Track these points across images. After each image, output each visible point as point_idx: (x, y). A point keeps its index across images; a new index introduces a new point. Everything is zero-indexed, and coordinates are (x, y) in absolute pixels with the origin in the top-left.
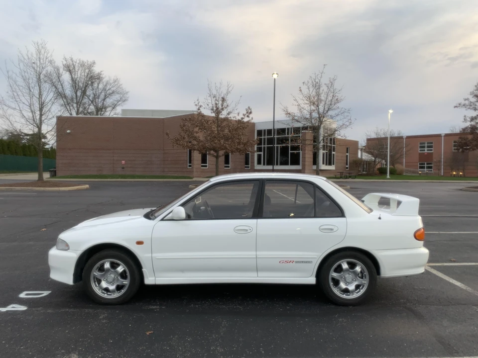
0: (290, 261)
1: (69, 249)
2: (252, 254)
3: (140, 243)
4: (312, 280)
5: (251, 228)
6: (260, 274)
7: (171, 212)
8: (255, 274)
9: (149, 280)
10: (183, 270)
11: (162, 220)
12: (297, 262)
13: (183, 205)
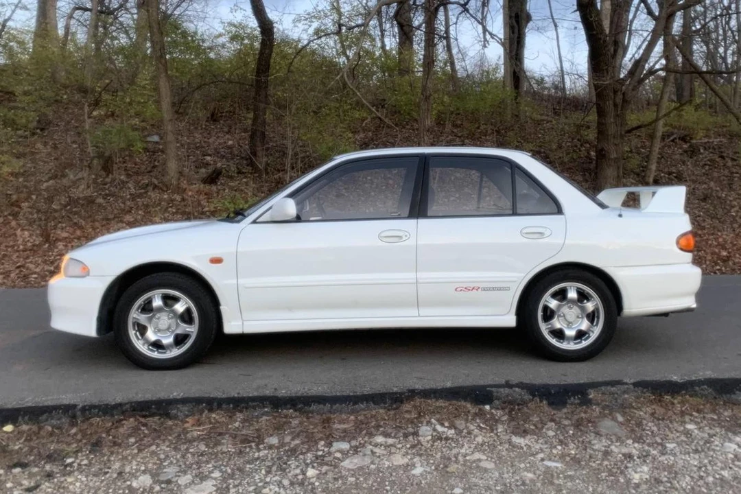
0: (473, 288)
1: (88, 275)
2: (410, 276)
3: (216, 261)
4: (510, 321)
5: (407, 234)
6: (423, 311)
7: (270, 208)
8: (414, 312)
9: (232, 326)
10: (290, 307)
11: (254, 222)
12: (485, 289)
13: (291, 196)
